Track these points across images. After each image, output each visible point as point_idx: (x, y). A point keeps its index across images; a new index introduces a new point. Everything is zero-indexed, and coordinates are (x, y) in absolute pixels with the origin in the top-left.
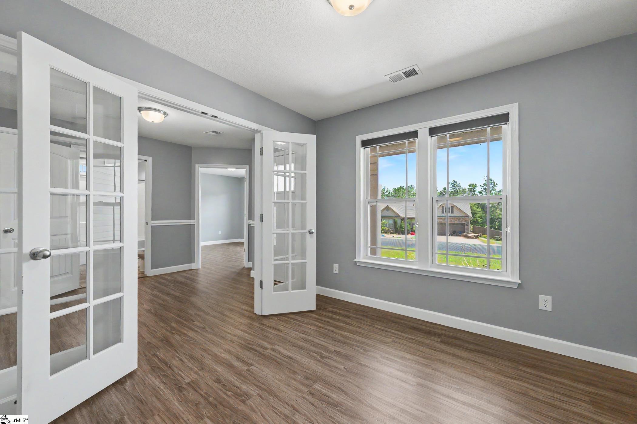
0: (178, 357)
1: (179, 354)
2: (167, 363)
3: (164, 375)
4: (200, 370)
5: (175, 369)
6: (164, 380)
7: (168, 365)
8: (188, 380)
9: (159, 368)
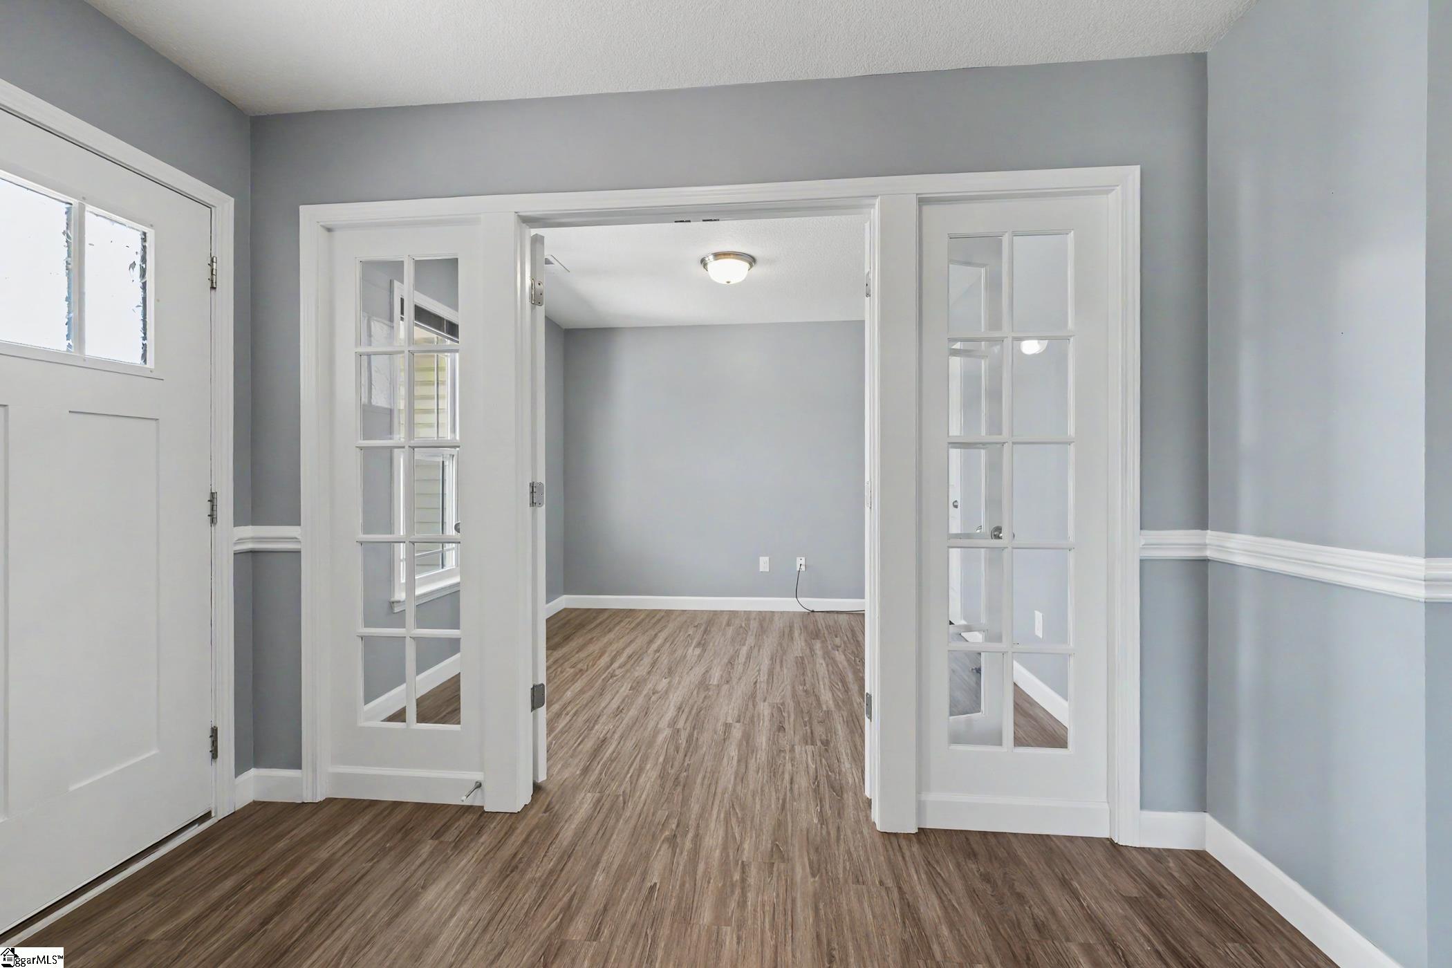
0: (791, 789)
1: (786, 793)
2: (815, 791)
3: (833, 771)
4: (784, 751)
5: (812, 771)
6: (836, 765)
7: (816, 783)
8: (810, 748)
9: (832, 787)
